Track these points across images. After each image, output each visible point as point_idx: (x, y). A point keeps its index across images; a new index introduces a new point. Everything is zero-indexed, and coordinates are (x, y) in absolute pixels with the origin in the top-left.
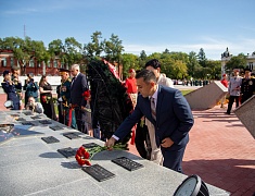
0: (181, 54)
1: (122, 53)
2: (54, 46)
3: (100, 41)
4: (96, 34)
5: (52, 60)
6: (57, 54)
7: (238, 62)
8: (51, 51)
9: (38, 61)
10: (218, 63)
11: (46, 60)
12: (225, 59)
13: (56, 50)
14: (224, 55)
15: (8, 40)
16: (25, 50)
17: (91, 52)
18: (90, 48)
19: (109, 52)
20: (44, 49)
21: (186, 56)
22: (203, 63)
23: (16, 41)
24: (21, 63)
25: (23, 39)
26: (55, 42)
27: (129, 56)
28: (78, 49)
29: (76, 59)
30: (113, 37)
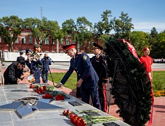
1: (132, 30)
2: (67, 25)
3: (110, 19)
4: (106, 13)
5: (65, 38)
6: (69, 32)
8: (64, 30)
9: (52, 39)
11: (59, 38)
13: (69, 29)
15: (28, 20)
16: (42, 29)
17: (100, 30)
18: (100, 26)
19: (118, 30)
20: (58, 28)
23: (34, 21)
24: (38, 41)
25: (41, 19)
26: (68, 22)
27: (138, 34)
28: (88, 28)
29: (87, 37)
30: (123, 15)
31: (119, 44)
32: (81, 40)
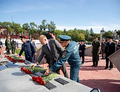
0: (82, 30)
1: (56, 29)
2: (25, 26)
3: (46, 24)
4: (44, 21)
5: (24, 32)
7: (108, 34)
8: (24, 28)
10: (99, 35)
11: (21, 32)
12: (102, 33)
13: (26, 28)
14: (102, 31)
15: (4, 23)
16: (12, 27)
17: (41, 29)
18: (41, 27)
19: (49, 29)
20: (20, 27)
21: (84, 31)
22: (92, 35)
23: (8, 24)
24: (10, 33)
25: (11, 22)
26: (25, 24)
27: (58, 31)
28: (35, 28)
29: (35, 32)
30: (51, 22)
32: (32, 33)
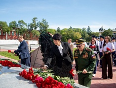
0: (78, 29)
1: (48, 28)
2: (12, 24)
3: (37, 22)
4: (35, 19)
5: (11, 32)
6: (14, 28)
7: (108, 33)
8: (11, 27)
9: (3, 32)
11: (8, 31)
12: (101, 31)
13: (13, 26)
14: (100, 30)
17: (32, 28)
18: (31, 26)
19: (41, 28)
20: (7, 26)
21: (81, 30)
22: (89, 34)
26: (13, 22)
27: (51, 30)
29: (24, 31)
30: (43, 20)
31: (48, 35)
32: (21, 33)
